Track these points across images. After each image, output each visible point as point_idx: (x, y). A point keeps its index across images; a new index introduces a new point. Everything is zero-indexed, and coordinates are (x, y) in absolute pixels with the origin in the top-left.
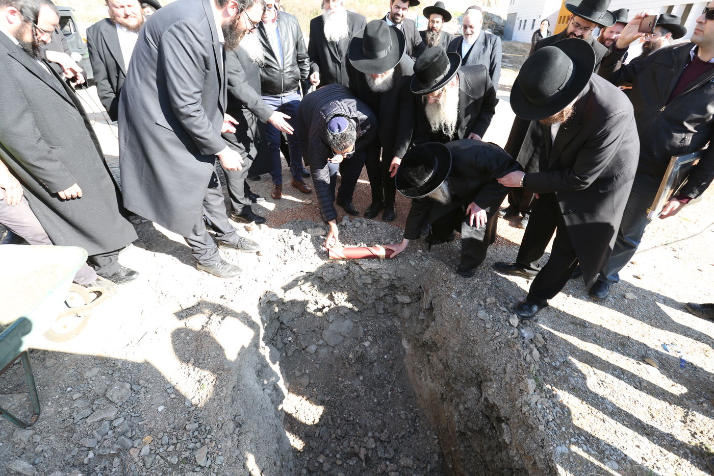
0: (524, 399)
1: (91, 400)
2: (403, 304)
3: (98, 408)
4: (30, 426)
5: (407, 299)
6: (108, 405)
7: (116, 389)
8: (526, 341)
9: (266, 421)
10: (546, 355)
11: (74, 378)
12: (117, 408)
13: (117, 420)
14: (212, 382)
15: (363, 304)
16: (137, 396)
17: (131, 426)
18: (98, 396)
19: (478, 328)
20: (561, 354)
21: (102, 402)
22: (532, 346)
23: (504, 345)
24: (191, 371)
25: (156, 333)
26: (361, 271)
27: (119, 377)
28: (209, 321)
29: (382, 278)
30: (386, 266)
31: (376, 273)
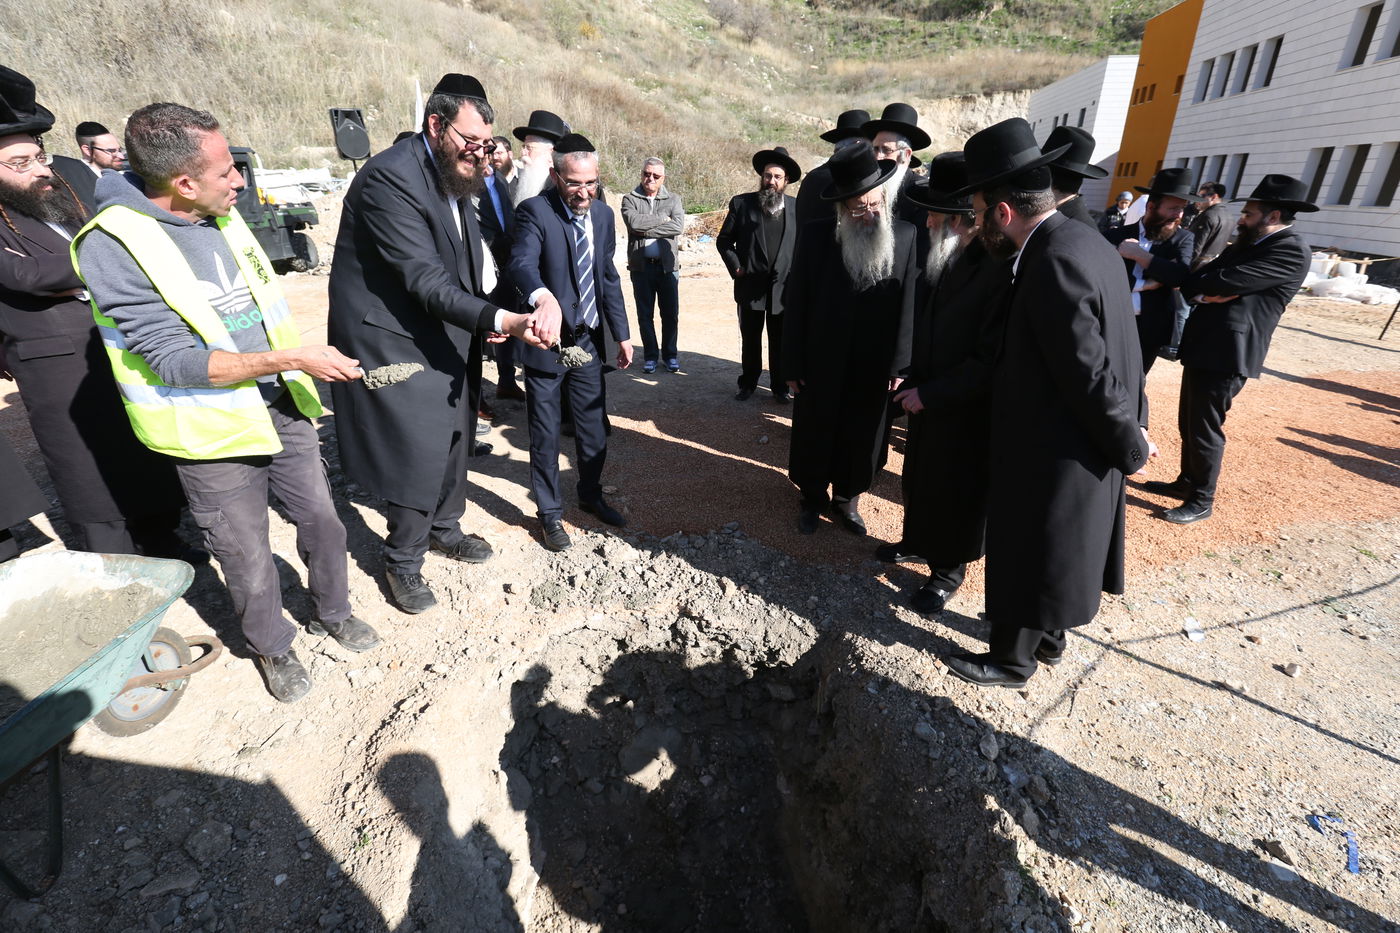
0: (996, 912)
1: (157, 854)
2: (780, 702)
3: (165, 869)
4: (37, 895)
5: (787, 693)
6: (185, 865)
7: (205, 835)
8: (1013, 790)
9: (480, 924)
10: (1051, 821)
11: (134, 807)
12: (200, 871)
13: (195, 896)
14: (382, 833)
15: (703, 698)
16: (241, 851)
17: (218, 911)
18: (169, 846)
19: (914, 758)
20: (1086, 824)
21: (175, 859)
22: (1023, 801)
23: (964, 796)
24: (348, 808)
25: (296, 731)
26: (698, 633)
27: (215, 811)
28: (396, 713)
29: (739, 648)
30: (747, 624)
31: (727, 637)
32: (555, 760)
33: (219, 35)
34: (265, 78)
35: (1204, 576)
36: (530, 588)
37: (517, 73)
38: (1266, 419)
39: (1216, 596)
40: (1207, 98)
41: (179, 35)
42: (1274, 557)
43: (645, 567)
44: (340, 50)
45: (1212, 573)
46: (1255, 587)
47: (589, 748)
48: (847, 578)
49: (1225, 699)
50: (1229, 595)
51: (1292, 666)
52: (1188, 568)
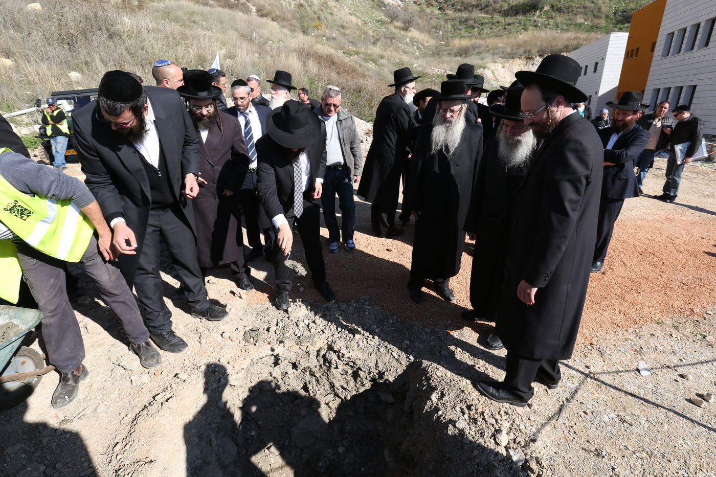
2: (387, 403)
5: (389, 398)
8: (515, 466)
19: (454, 442)
22: (521, 474)
23: (482, 469)
24: (114, 457)
25: (95, 409)
26: (338, 360)
27: (39, 457)
28: (152, 402)
29: (361, 370)
30: (365, 356)
31: (354, 363)
32: (253, 433)
33: (122, 30)
34: (144, 52)
35: (654, 335)
36: (244, 331)
37: (278, 48)
38: (702, 240)
39: (661, 348)
40: (670, 54)
41: (102, 31)
42: (701, 325)
43: (311, 321)
44: (184, 37)
45: (660, 334)
46: (688, 343)
47: (274, 427)
48: (428, 330)
49: (661, 414)
50: (670, 348)
51: (709, 395)
52: (644, 330)
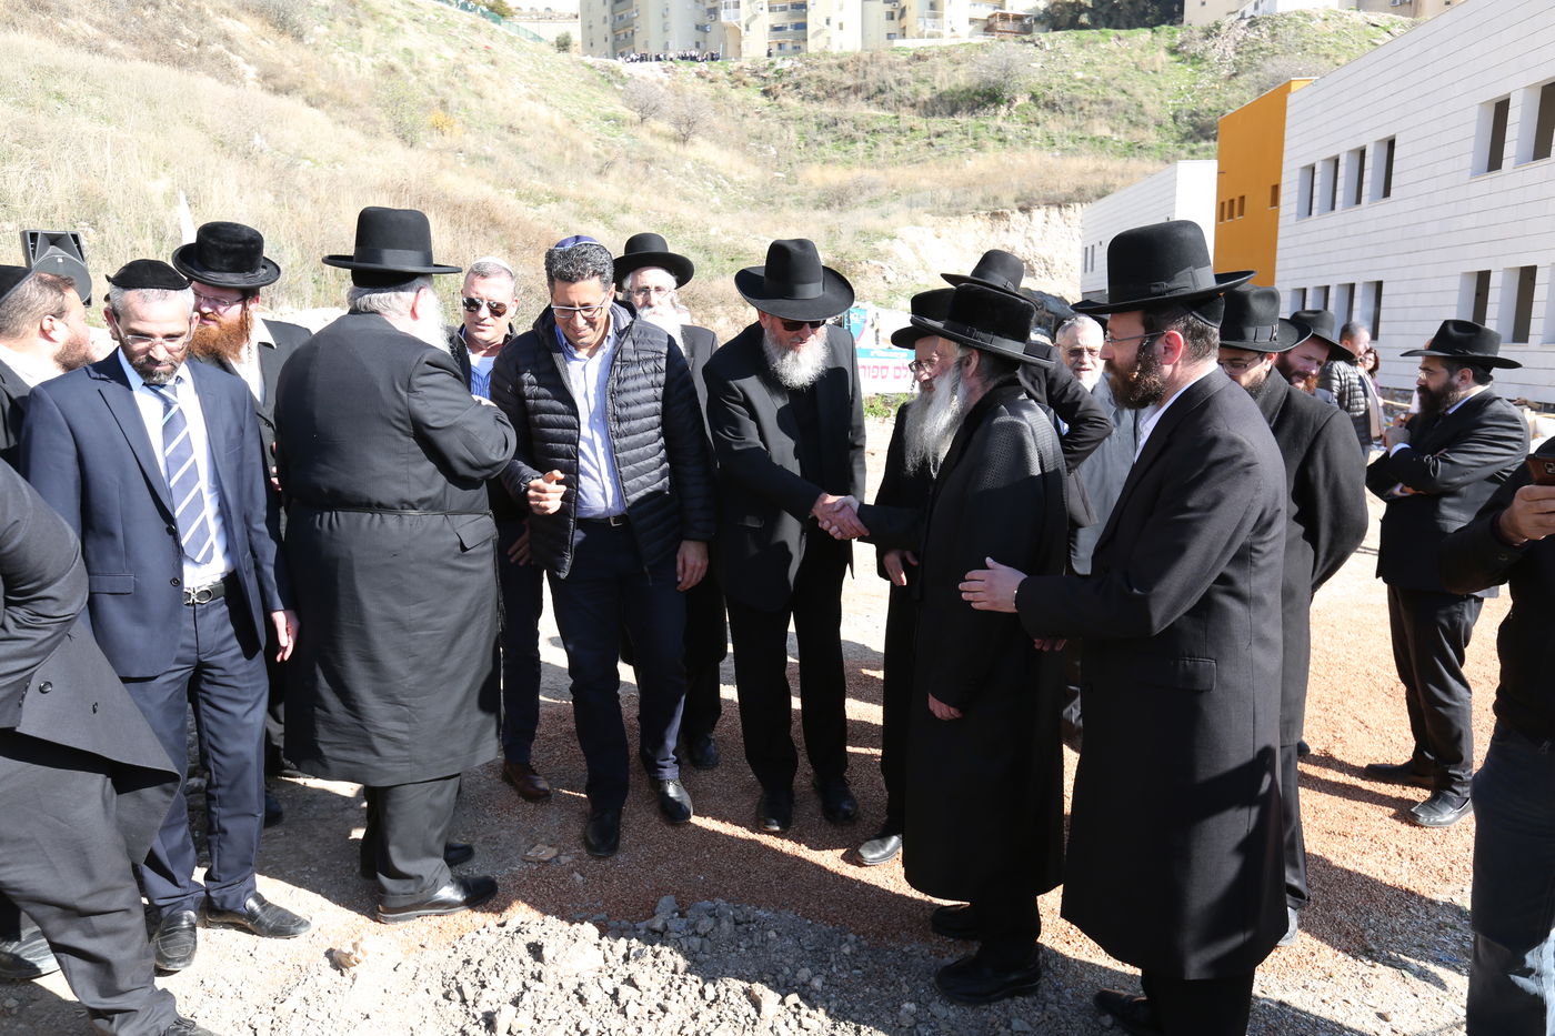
37: (332, 179)
40: (1314, 212)
